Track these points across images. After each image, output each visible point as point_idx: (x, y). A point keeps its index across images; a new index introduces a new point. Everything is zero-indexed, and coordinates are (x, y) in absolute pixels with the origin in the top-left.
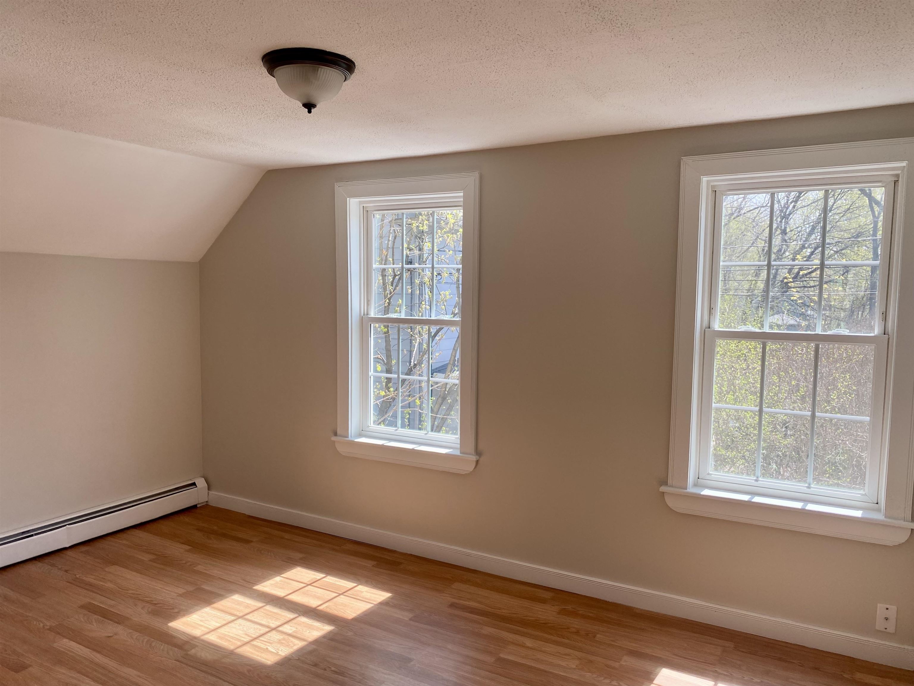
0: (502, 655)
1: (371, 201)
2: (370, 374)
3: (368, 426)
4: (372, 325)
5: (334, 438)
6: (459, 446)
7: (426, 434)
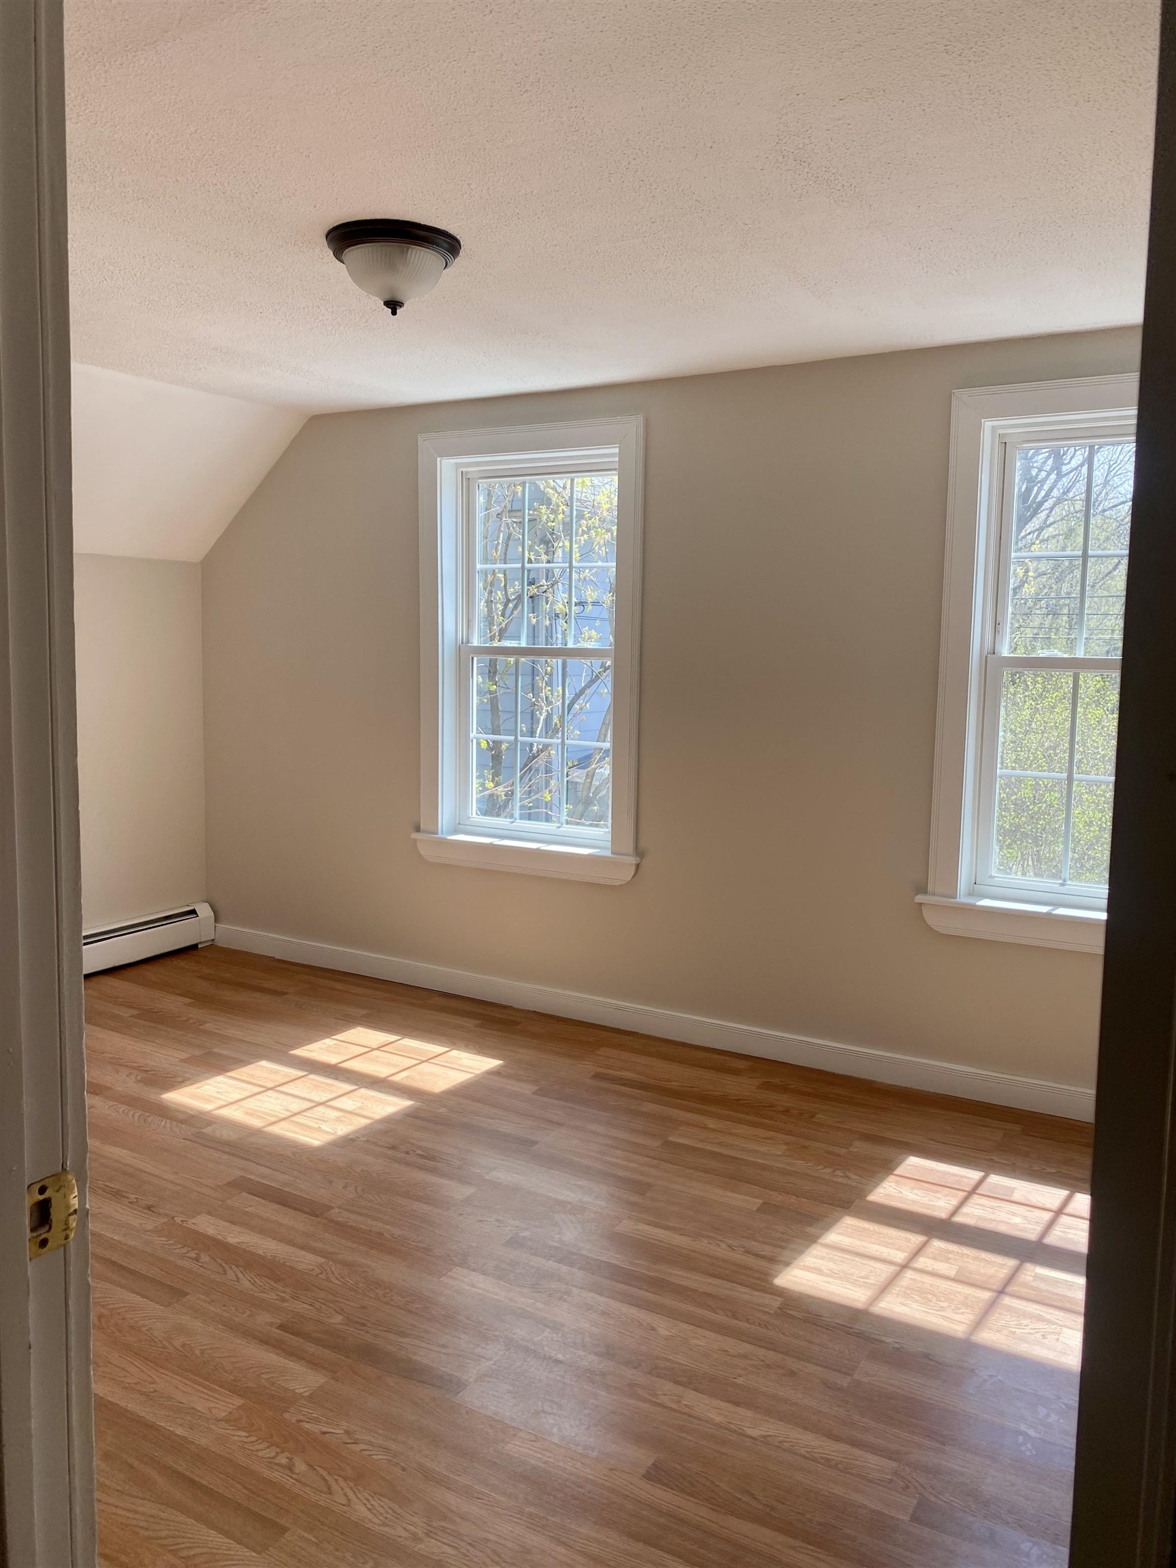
0: (671, 1139)
1: (474, 462)
2: (472, 736)
3: (469, 818)
4: (475, 659)
5: (415, 836)
6: (609, 844)
7: (559, 827)
